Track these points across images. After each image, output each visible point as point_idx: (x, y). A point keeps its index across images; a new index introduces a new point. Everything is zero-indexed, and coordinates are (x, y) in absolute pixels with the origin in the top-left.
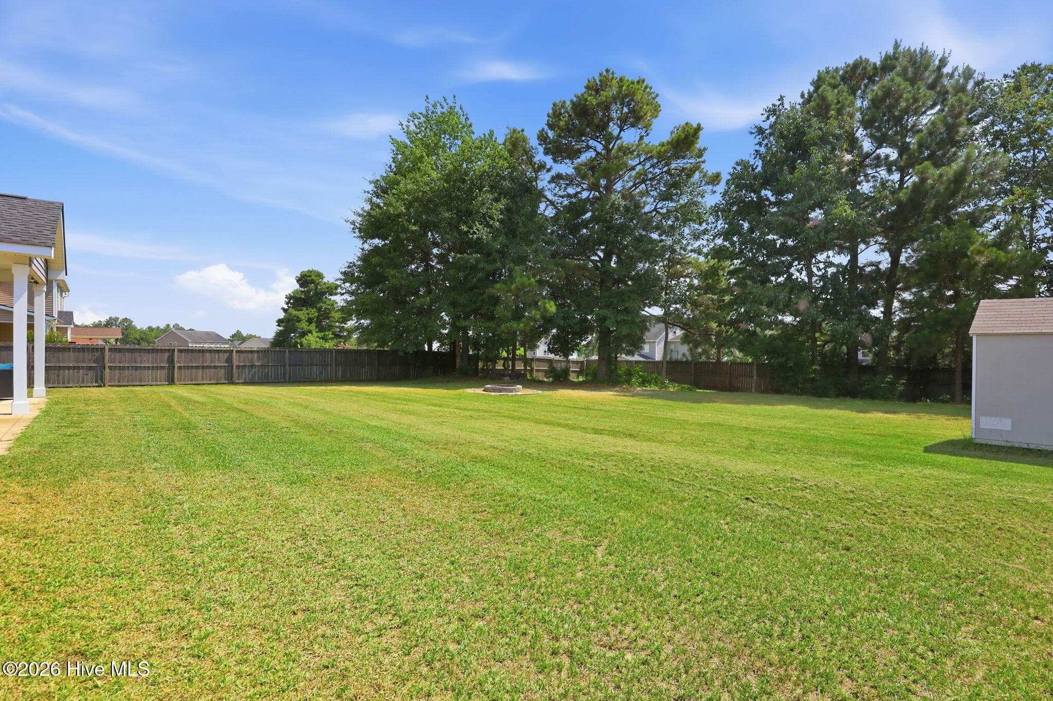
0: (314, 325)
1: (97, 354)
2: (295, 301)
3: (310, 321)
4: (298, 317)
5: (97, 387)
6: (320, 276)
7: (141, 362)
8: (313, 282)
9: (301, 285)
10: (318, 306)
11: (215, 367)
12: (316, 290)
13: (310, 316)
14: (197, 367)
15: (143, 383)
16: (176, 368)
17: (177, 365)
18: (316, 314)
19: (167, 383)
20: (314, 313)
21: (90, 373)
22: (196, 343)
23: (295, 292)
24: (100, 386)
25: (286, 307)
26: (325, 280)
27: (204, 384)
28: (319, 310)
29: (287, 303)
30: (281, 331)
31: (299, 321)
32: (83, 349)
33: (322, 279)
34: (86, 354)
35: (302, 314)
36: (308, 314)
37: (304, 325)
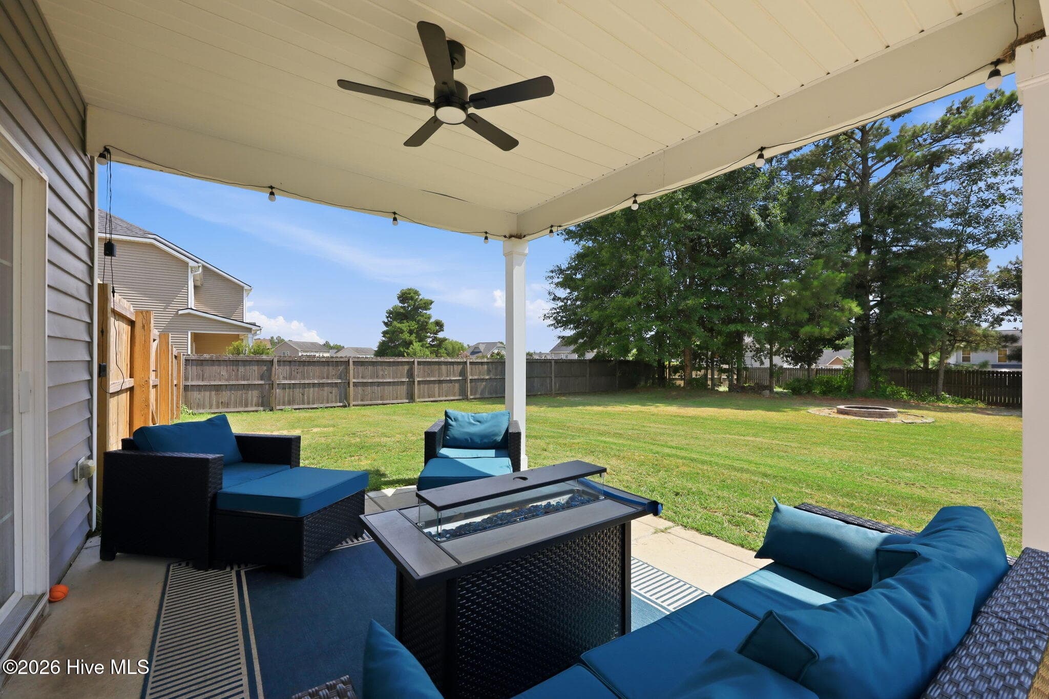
0: (414, 335)
1: (341, 368)
2: (395, 316)
3: (411, 332)
4: (401, 329)
5: (341, 407)
6: (416, 293)
7: (383, 377)
8: (412, 299)
9: (401, 302)
10: (417, 319)
11: (451, 381)
12: (414, 306)
13: (412, 328)
14: (434, 382)
15: (385, 402)
16: (416, 383)
17: (417, 379)
18: (416, 326)
19: (407, 401)
20: (414, 325)
21: (335, 390)
22: (304, 351)
23: (395, 307)
24: (345, 406)
25: (386, 321)
26: (421, 297)
27: (441, 401)
28: (418, 322)
29: (387, 317)
30: (383, 341)
31: (402, 332)
32: (327, 363)
33: (419, 296)
34: (331, 368)
35: (405, 326)
36: (409, 326)
37: (406, 336)
